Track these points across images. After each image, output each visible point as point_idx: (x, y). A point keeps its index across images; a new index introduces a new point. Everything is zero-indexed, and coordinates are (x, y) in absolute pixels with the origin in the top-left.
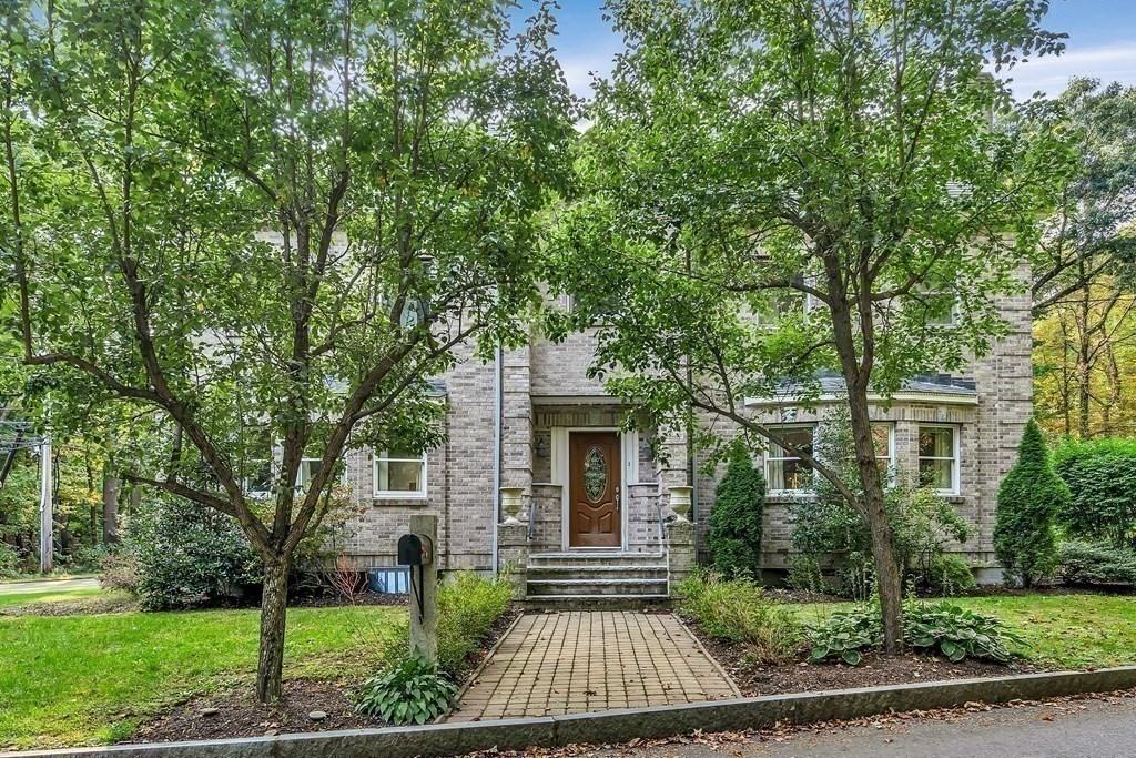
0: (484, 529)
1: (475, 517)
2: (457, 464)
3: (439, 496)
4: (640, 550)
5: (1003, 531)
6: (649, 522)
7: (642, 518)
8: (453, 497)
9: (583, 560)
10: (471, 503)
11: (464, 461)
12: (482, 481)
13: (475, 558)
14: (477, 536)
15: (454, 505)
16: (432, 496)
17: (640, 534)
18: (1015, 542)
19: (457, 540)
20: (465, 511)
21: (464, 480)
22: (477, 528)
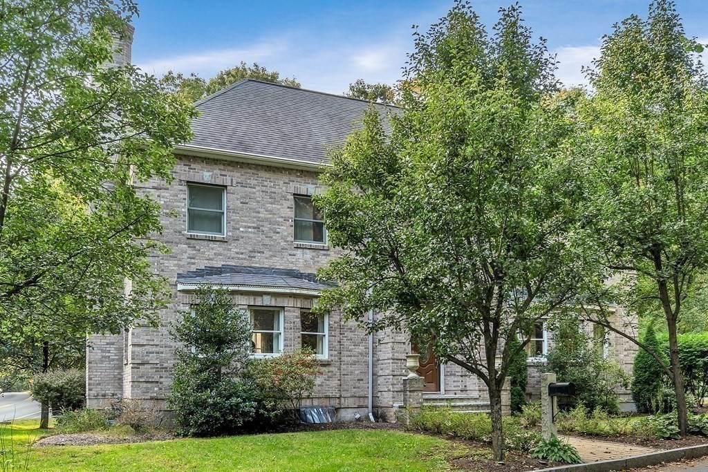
0: (362, 380)
1: (357, 372)
2: (346, 337)
3: (337, 358)
4: (455, 394)
5: (639, 382)
6: (462, 376)
7: (457, 374)
8: (343, 359)
9: (436, 399)
10: (354, 363)
11: (350, 335)
12: (361, 348)
13: (357, 400)
14: (357, 385)
15: (344, 364)
16: (333, 358)
17: (455, 384)
18: (644, 388)
19: (346, 387)
20: (350, 368)
21: (350, 347)
22: (358, 380)
